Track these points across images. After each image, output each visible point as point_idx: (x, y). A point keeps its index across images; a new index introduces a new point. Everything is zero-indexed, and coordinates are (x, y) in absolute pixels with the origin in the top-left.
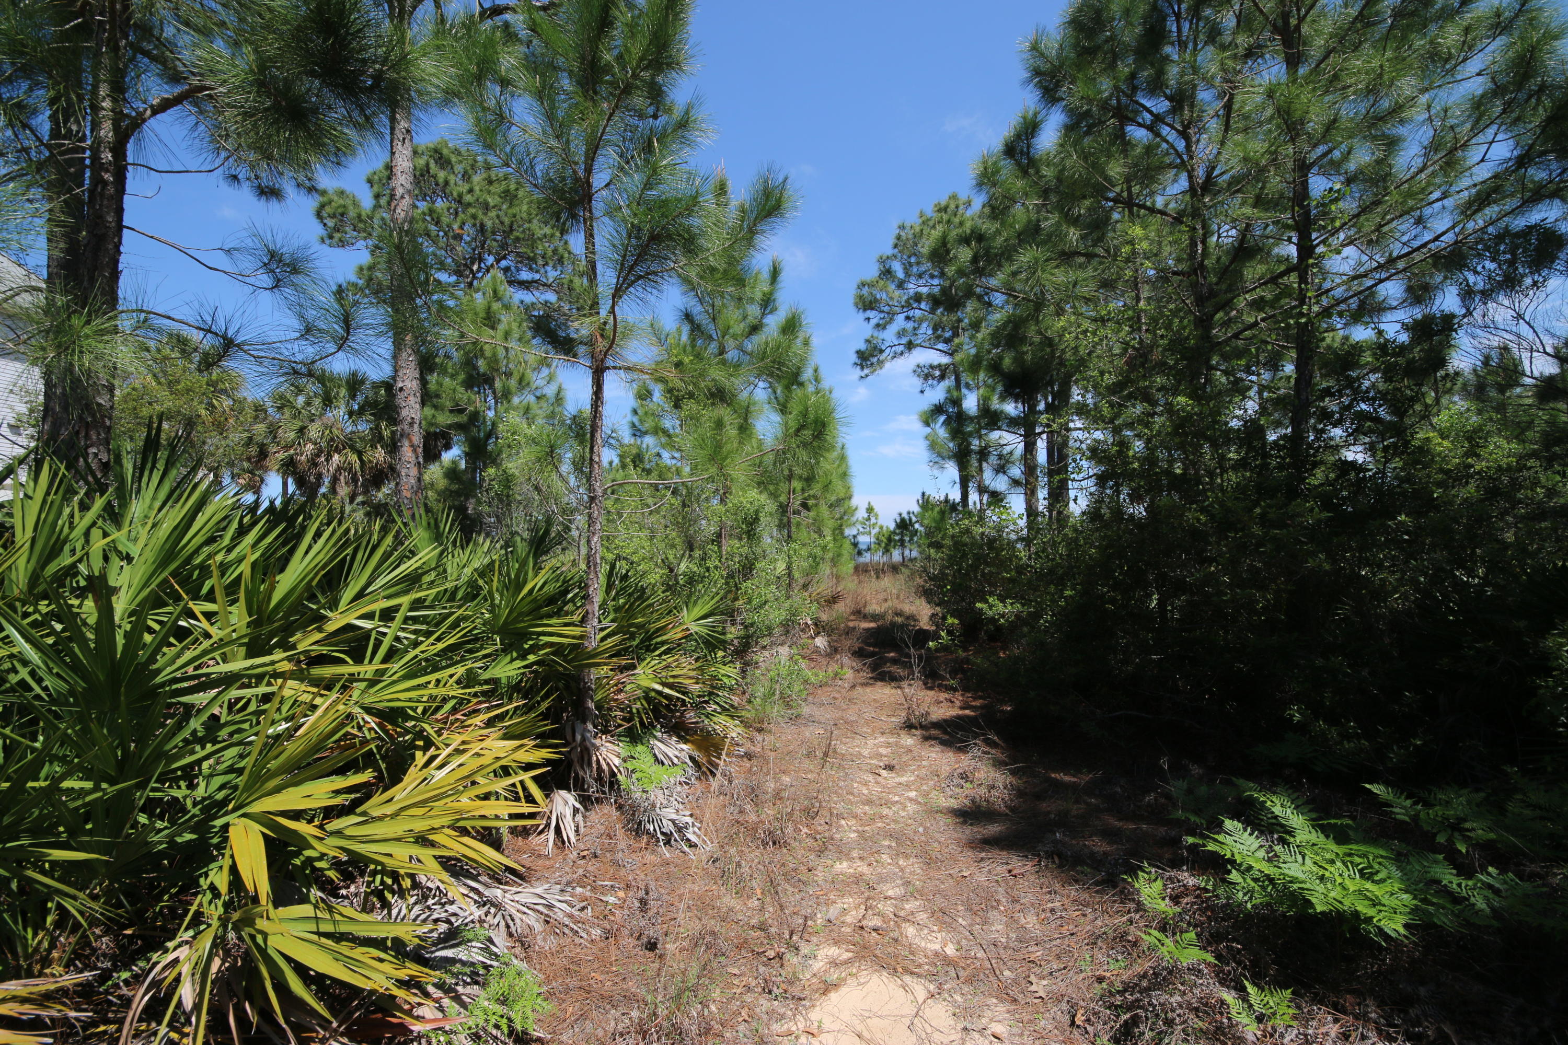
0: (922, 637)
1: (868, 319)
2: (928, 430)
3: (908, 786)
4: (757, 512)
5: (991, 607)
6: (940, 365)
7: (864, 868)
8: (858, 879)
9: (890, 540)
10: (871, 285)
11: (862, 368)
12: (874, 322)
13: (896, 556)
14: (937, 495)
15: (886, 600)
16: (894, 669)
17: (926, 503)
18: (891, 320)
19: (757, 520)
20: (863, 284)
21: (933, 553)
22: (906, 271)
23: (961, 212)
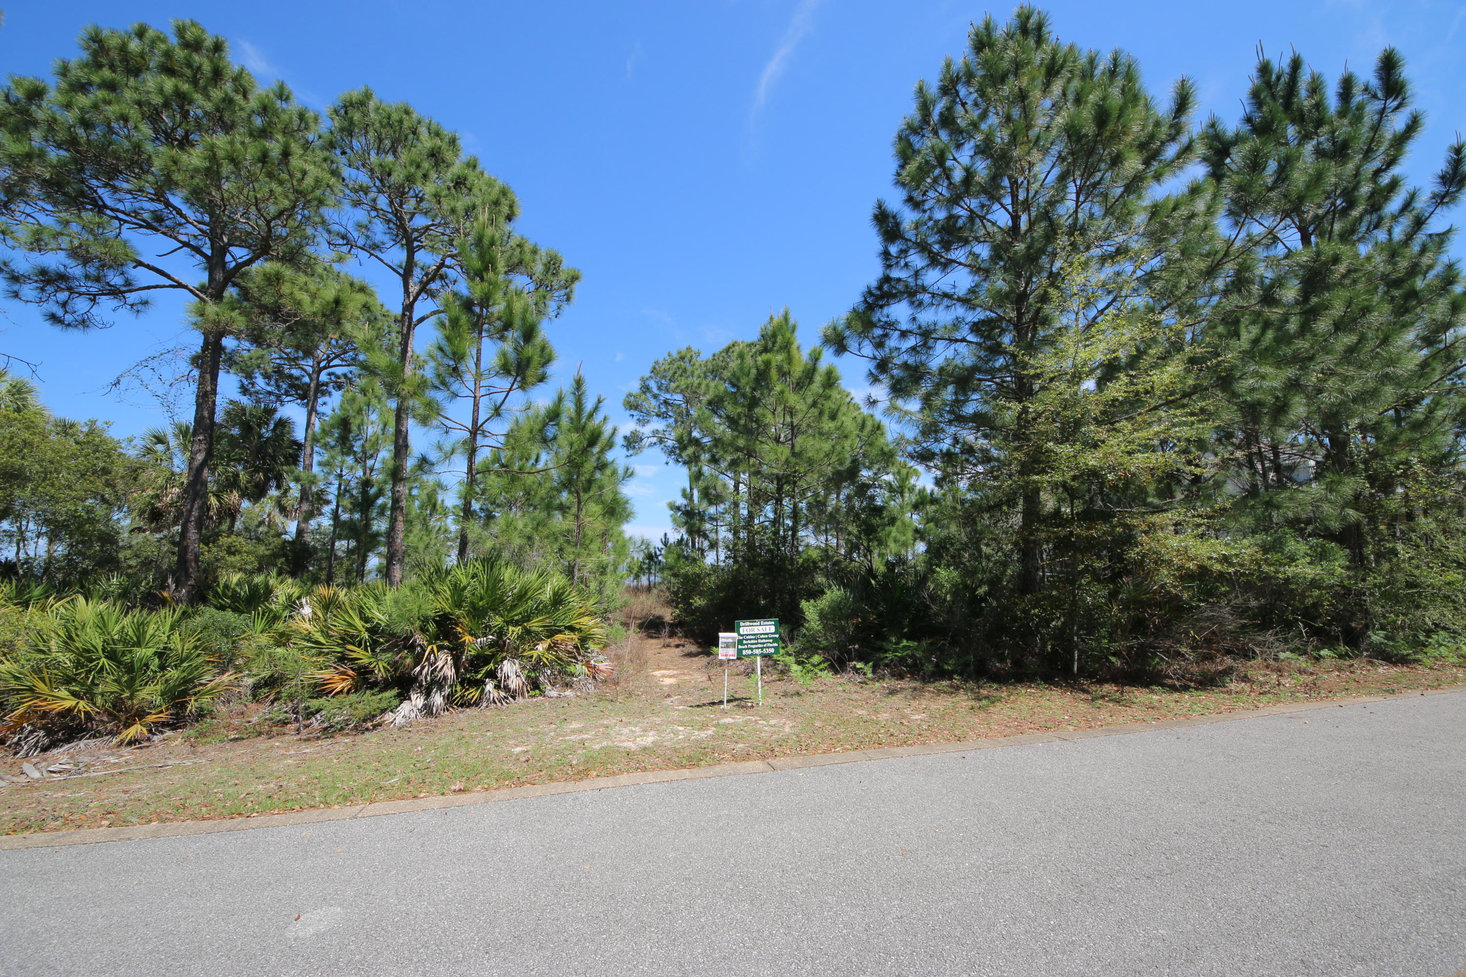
0: (667, 622)
1: (633, 417)
5: (695, 602)
9: (641, 568)
10: (635, 396)
11: (629, 450)
12: (636, 418)
13: (644, 581)
14: (674, 539)
17: (667, 543)
18: (649, 421)
20: (630, 395)
21: (673, 580)
22: (659, 388)
23: (694, 360)
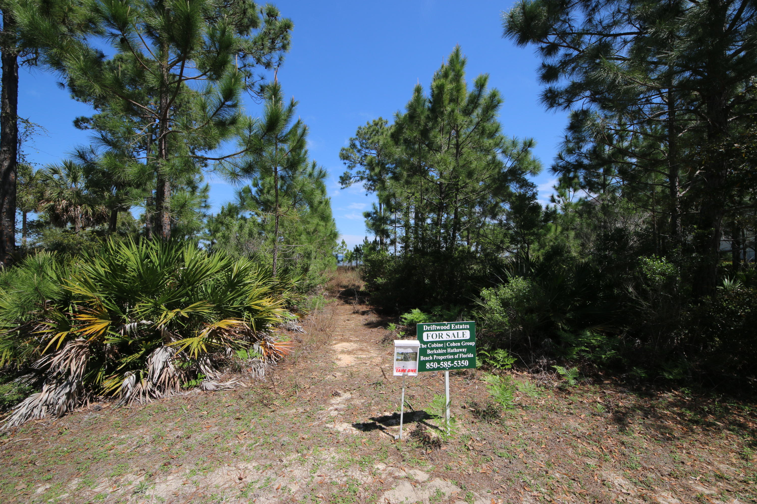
0: (361, 292)
3: (352, 323)
5: (378, 280)
6: (374, 185)
8: (340, 334)
10: (347, 150)
11: (342, 185)
12: (347, 165)
13: (354, 263)
15: (349, 281)
17: (366, 243)
18: (354, 166)
20: (343, 149)
22: (361, 146)
23: (384, 126)
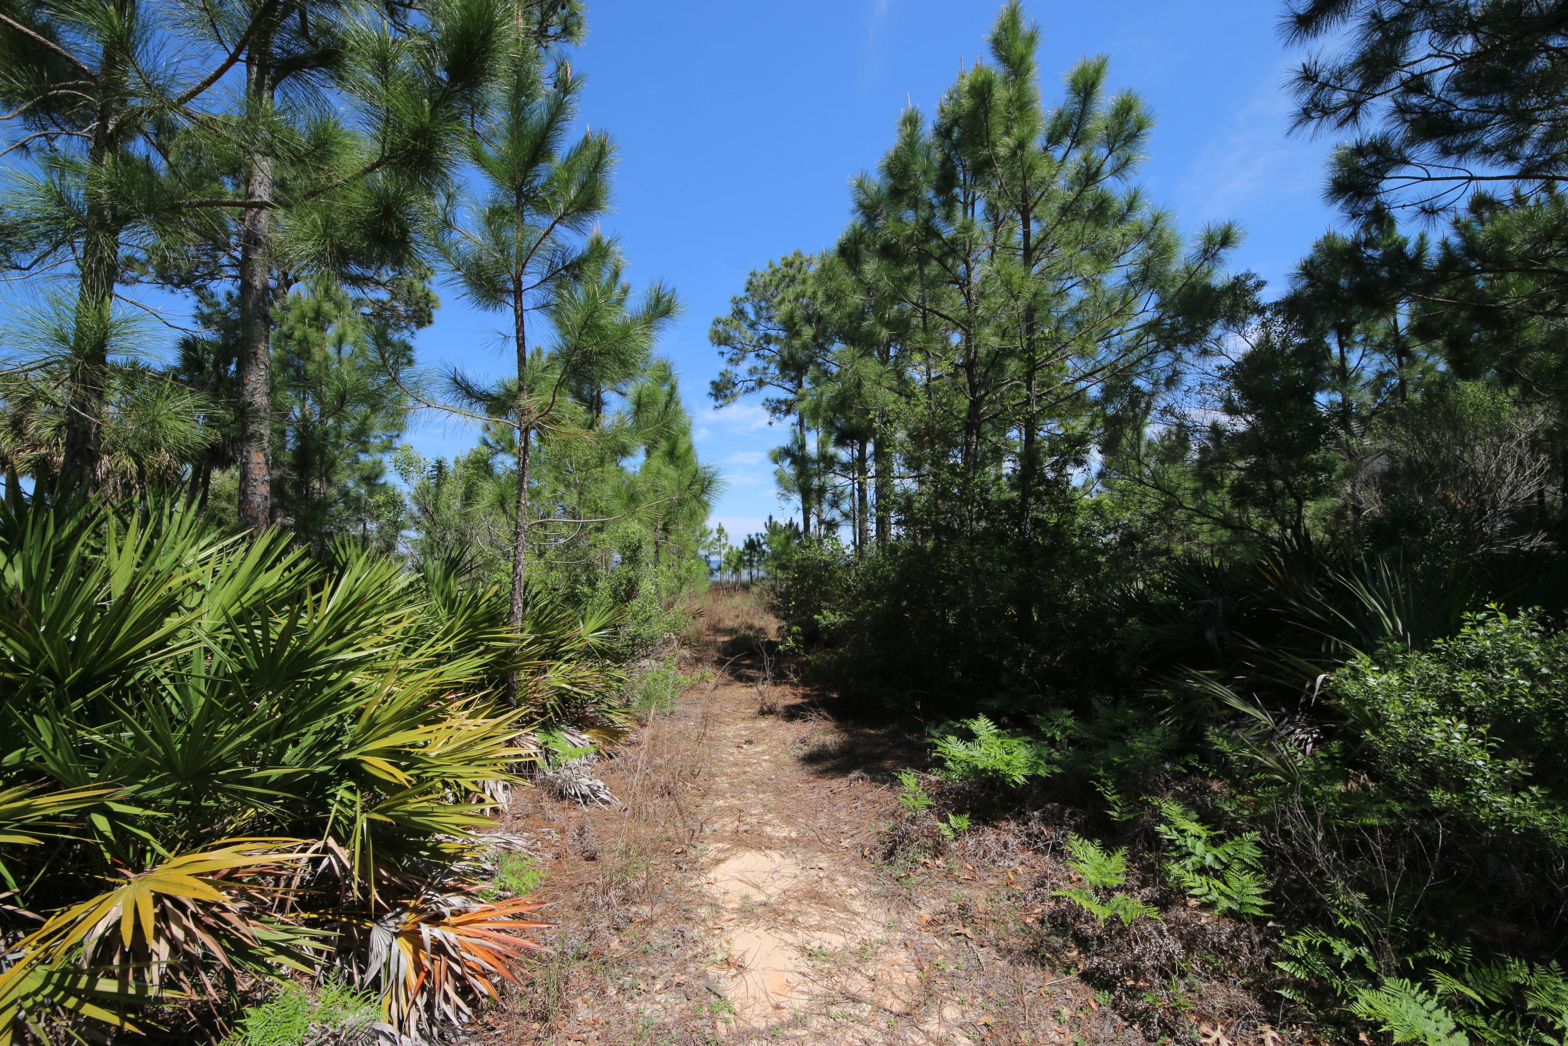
0: (771, 646)
1: (722, 353)
2: (777, 467)
3: (763, 753)
4: (639, 541)
5: (824, 618)
6: (786, 401)
7: (735, 802)
8: (731, 808)
9: (740, 559)
10: (725, 323)
11: (717, 399)
12: (727, 356)
13: (745, 575)
14: (782, 521)
15: (737, 617)
16: (751, 673)
17: (773, 528)
18: (743, 358)
19: (640, 547)
20: (718, 321)
21: (780, 574)
22: (757, 313)
23: (804, 268)
